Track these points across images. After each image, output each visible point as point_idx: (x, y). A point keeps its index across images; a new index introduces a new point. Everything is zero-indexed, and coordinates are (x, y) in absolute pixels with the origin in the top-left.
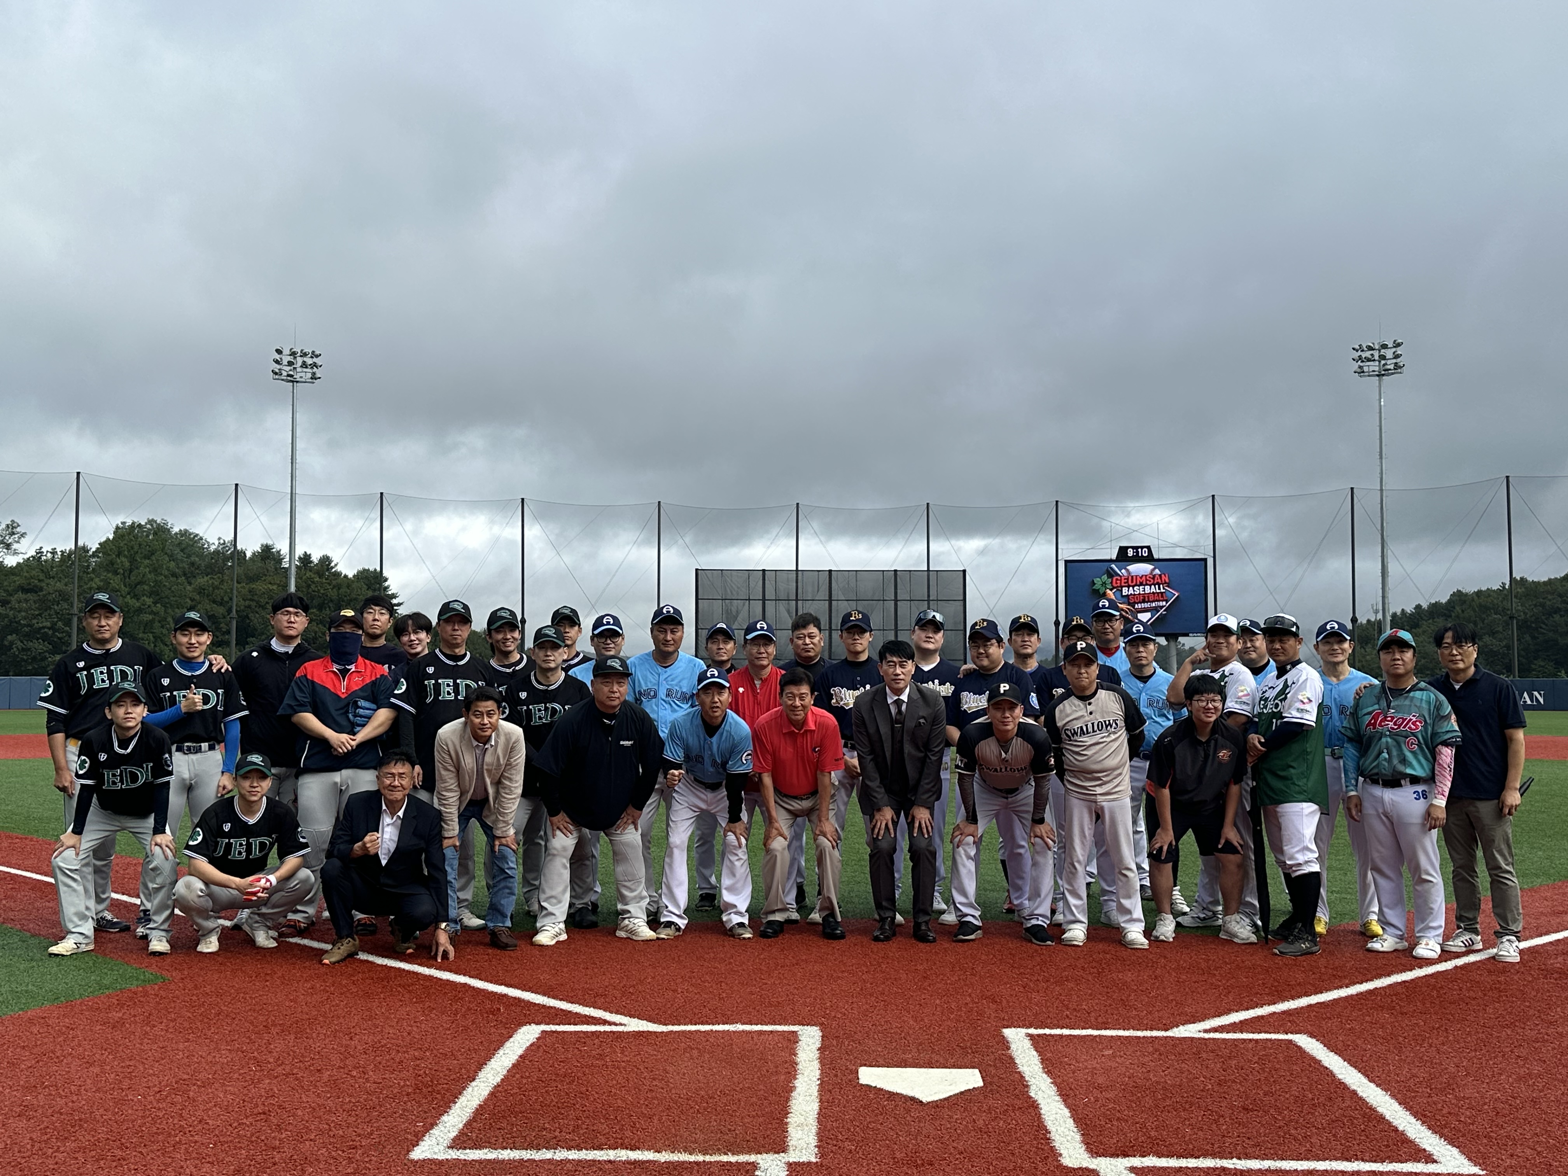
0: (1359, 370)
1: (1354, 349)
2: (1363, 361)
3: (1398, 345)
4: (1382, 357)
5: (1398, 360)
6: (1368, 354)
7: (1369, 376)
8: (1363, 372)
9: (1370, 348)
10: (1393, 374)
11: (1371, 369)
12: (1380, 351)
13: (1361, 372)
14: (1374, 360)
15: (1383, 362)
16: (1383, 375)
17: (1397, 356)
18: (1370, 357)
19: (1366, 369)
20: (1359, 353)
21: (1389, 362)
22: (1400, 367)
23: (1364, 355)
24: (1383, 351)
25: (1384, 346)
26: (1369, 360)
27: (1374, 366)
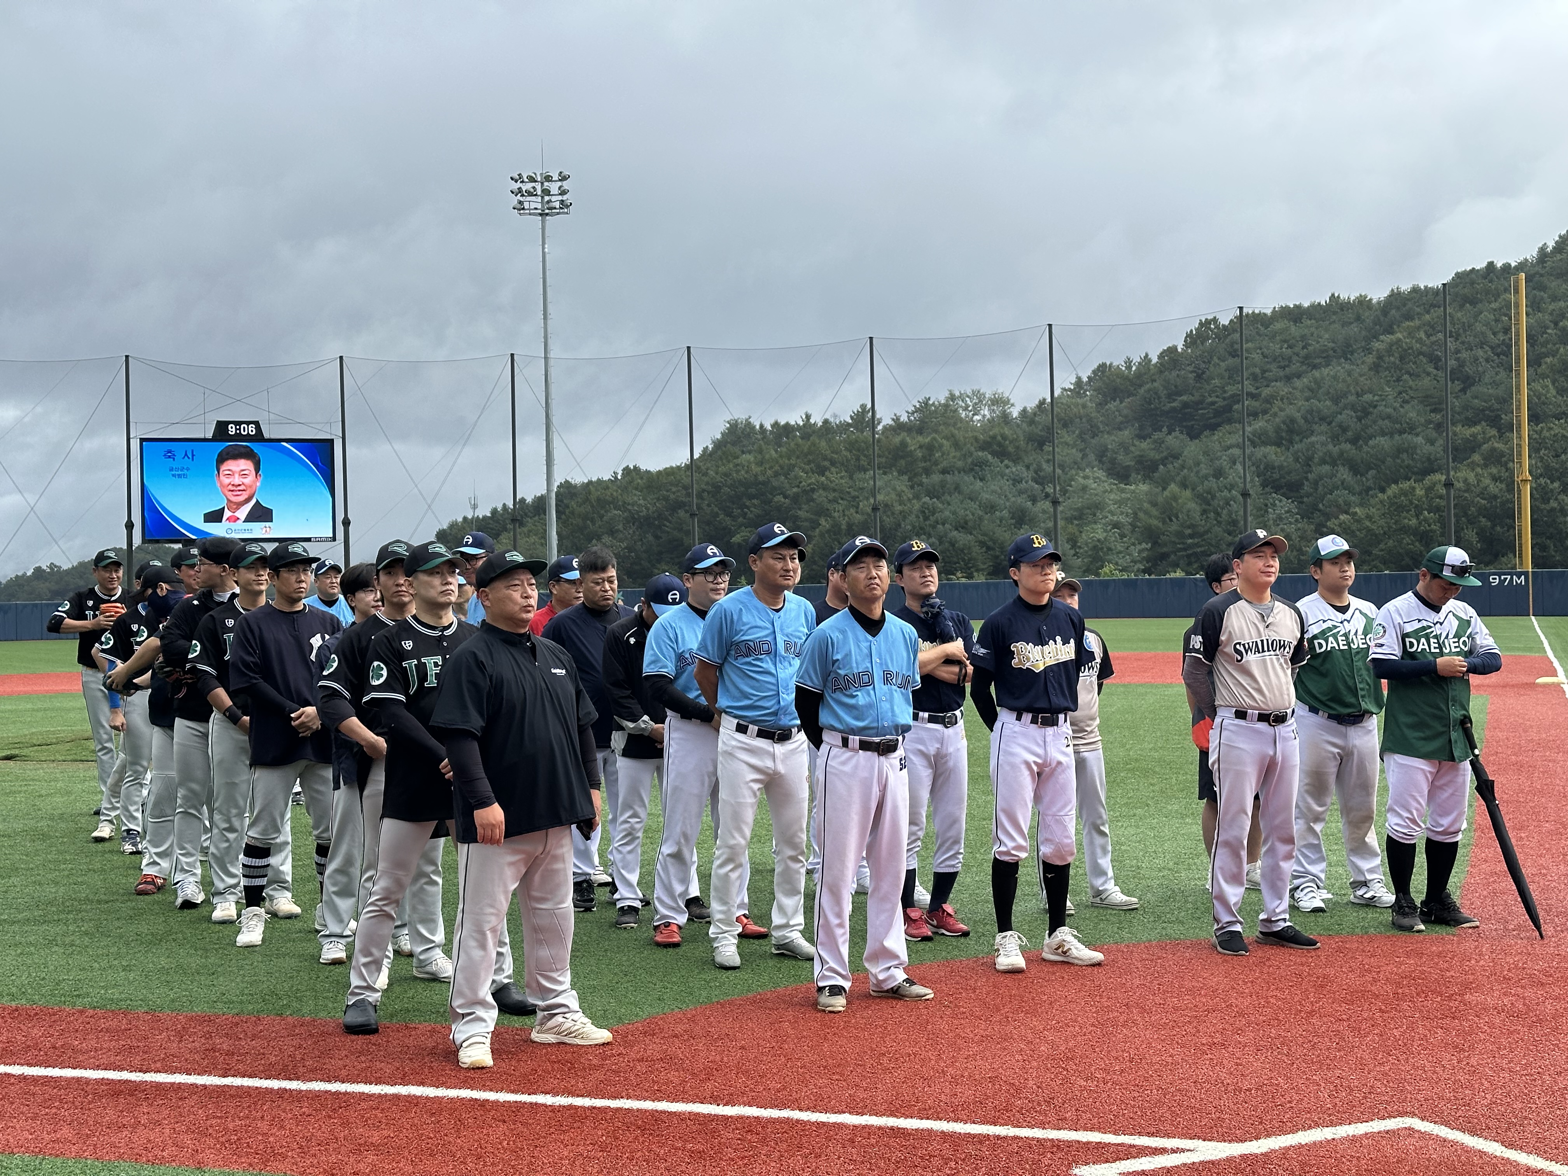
0: (519, 206)
1: (512, 179)
2: (523, 195)
3: (564, 178)
4: (547, 192)
5: (565, 198)
6: (528, 186)
7: (530, 214)
8: (523, 209)
9: (532, 180)
10: (558, 214)
11: (533, 206)
12: (542, 184)
13: (520, 207)
14: (536, 195)
15: (547, 198)
16: (547, 214)
17: (563, 193)
18: (532, 190)
19: (526, 205)
20: (519, 185)
21: (554, 199)
22: (567, 207)
23: (525, 187)
24: (546, 184)
25: (548, 178)
26: (530, 194)
27: (534, 203)
